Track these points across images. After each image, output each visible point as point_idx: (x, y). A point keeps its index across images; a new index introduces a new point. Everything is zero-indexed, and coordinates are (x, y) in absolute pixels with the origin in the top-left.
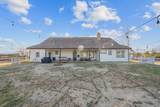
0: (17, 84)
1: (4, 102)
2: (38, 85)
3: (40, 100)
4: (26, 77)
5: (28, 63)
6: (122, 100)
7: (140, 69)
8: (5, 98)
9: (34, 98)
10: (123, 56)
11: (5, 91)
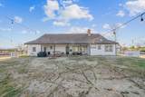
0: (16, 76)
1: (4, 92)
2: (35, 77)
3: (36, 90)
4: (23, 70)
5: (26, 57)
6: (111, 90)
7: (127, 62)
8: (4, 89)
9: (30, 89)
10: (111, 50)
11: (4, 82)
